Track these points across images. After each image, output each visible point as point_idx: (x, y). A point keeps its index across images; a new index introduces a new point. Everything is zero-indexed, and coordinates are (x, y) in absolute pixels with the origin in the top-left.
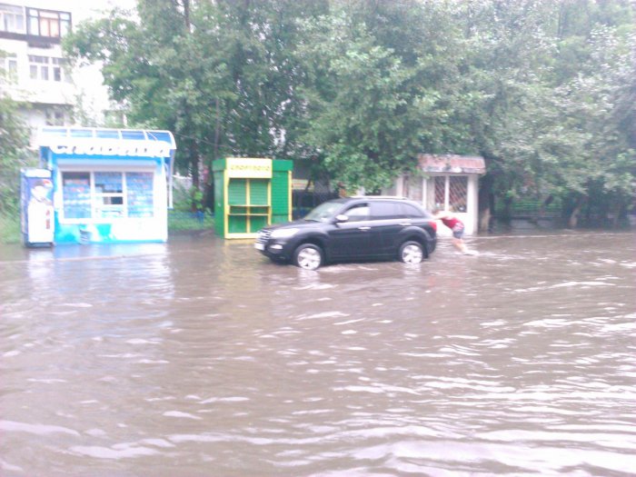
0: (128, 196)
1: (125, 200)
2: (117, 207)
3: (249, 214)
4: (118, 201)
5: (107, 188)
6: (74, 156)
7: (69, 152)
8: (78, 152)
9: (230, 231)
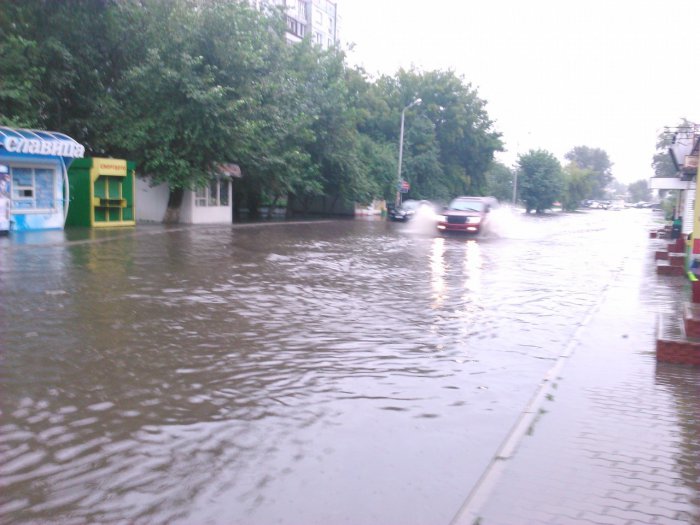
0: (37, 189)
1: (34, 193)
2: (28, 198)
3: (108, 205)
4: (28, 193)
5: (22, 181)
6: (22, 154)
7: (18, 150)
8: (25, 151)
9: (97, 220)
